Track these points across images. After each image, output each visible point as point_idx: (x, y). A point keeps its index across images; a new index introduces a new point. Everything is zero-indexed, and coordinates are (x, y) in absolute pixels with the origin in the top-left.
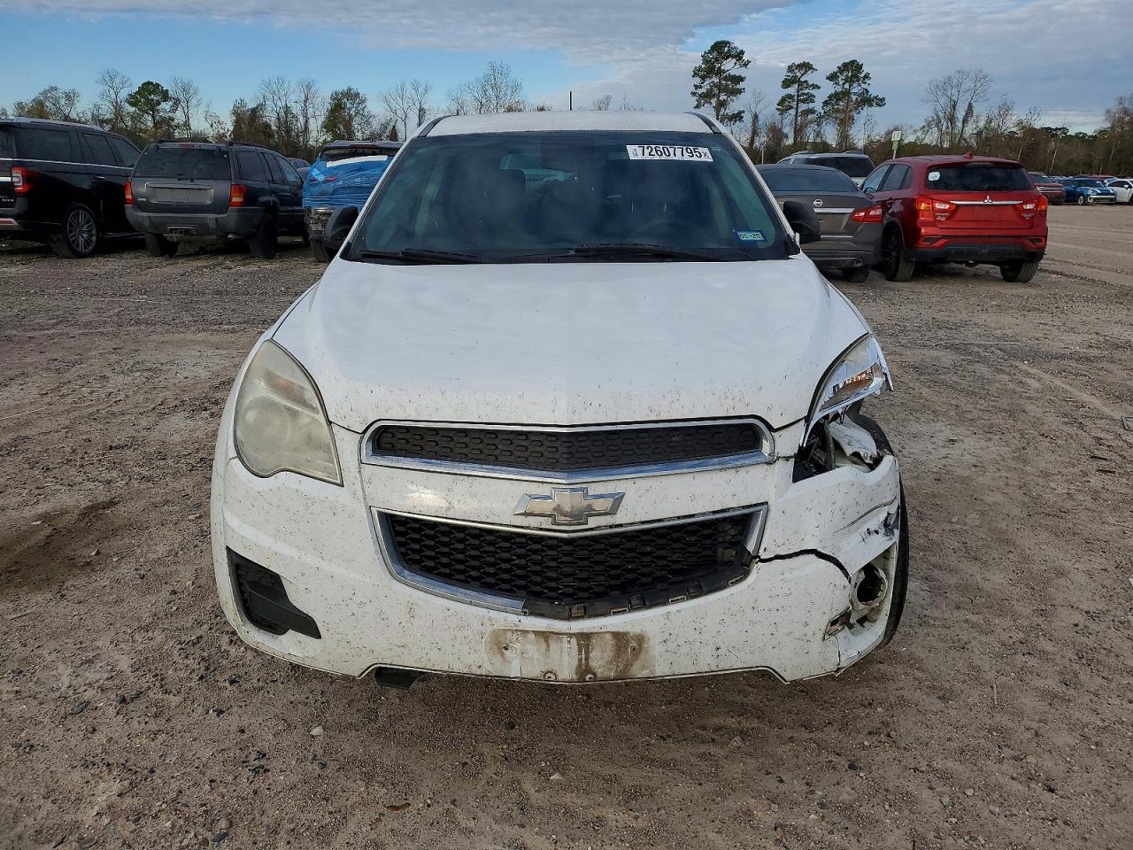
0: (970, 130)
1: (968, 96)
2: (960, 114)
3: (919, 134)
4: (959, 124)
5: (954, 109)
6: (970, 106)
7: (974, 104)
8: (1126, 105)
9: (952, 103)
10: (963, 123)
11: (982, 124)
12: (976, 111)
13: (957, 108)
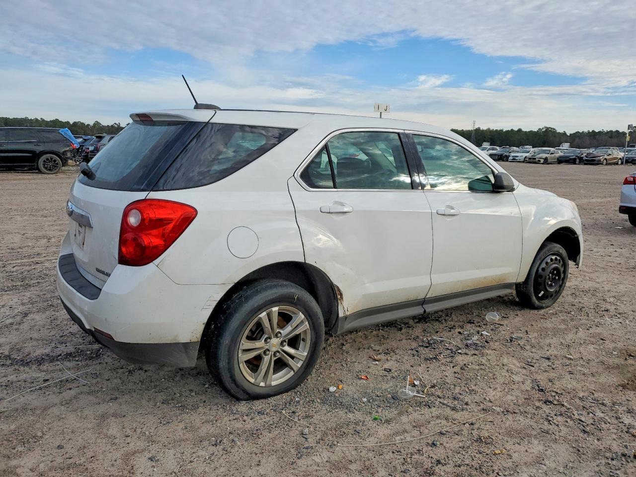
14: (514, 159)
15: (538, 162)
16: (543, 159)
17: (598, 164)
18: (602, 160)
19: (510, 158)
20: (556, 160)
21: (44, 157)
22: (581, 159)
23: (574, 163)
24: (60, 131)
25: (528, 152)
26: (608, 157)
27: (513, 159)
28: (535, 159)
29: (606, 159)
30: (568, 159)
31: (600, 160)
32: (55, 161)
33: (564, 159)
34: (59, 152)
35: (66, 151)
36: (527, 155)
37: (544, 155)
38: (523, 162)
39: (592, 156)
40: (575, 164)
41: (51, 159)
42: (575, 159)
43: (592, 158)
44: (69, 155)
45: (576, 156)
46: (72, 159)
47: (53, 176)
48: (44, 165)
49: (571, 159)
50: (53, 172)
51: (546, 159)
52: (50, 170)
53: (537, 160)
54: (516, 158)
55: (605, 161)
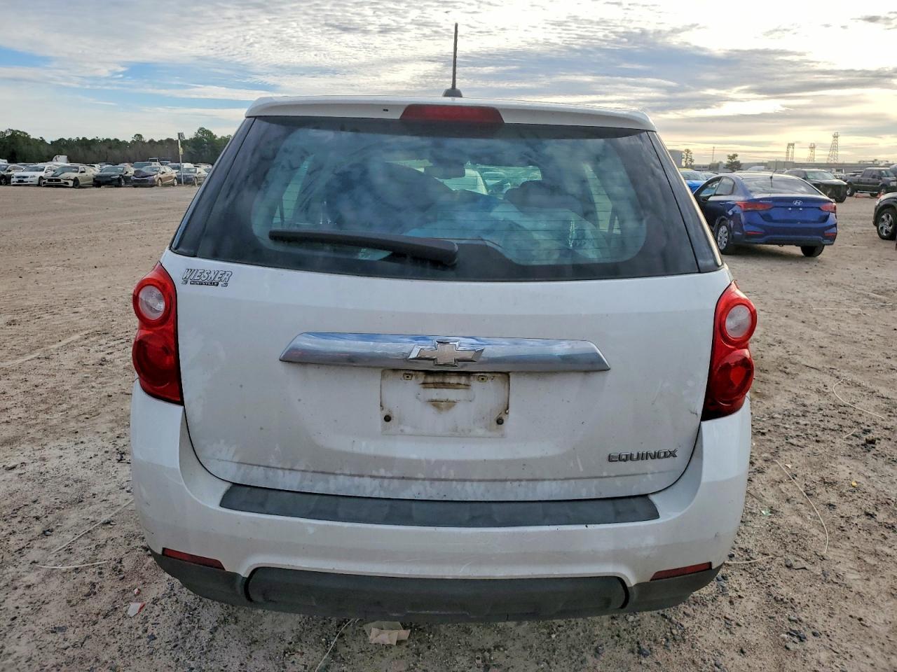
14: (22, 181)
15: (65, 186)
16: (72, 180)
17: (152, 186)
18: (156, 180)
19: (12, 180)
20: (91, 181)
22: (127, 179)
23: (119, 186)
25: (42, 170)
26: (161, 176)
27: (20, 181)
28: (59, 180)
29: (160, 178)
30: (109, 179)
31: (154, 181)
33: (104, 180)
36: (42, 174)
37: (73, 175)
38: (39, 185)
39: (141, 174)
40: (121, 186)
42: (119, 180)
43: (142, 177)
45: (120, 175)
49: (114, 180)
51: (76, 180)
53: (62, 181)
54: (25, 180)
55: (160, 182)
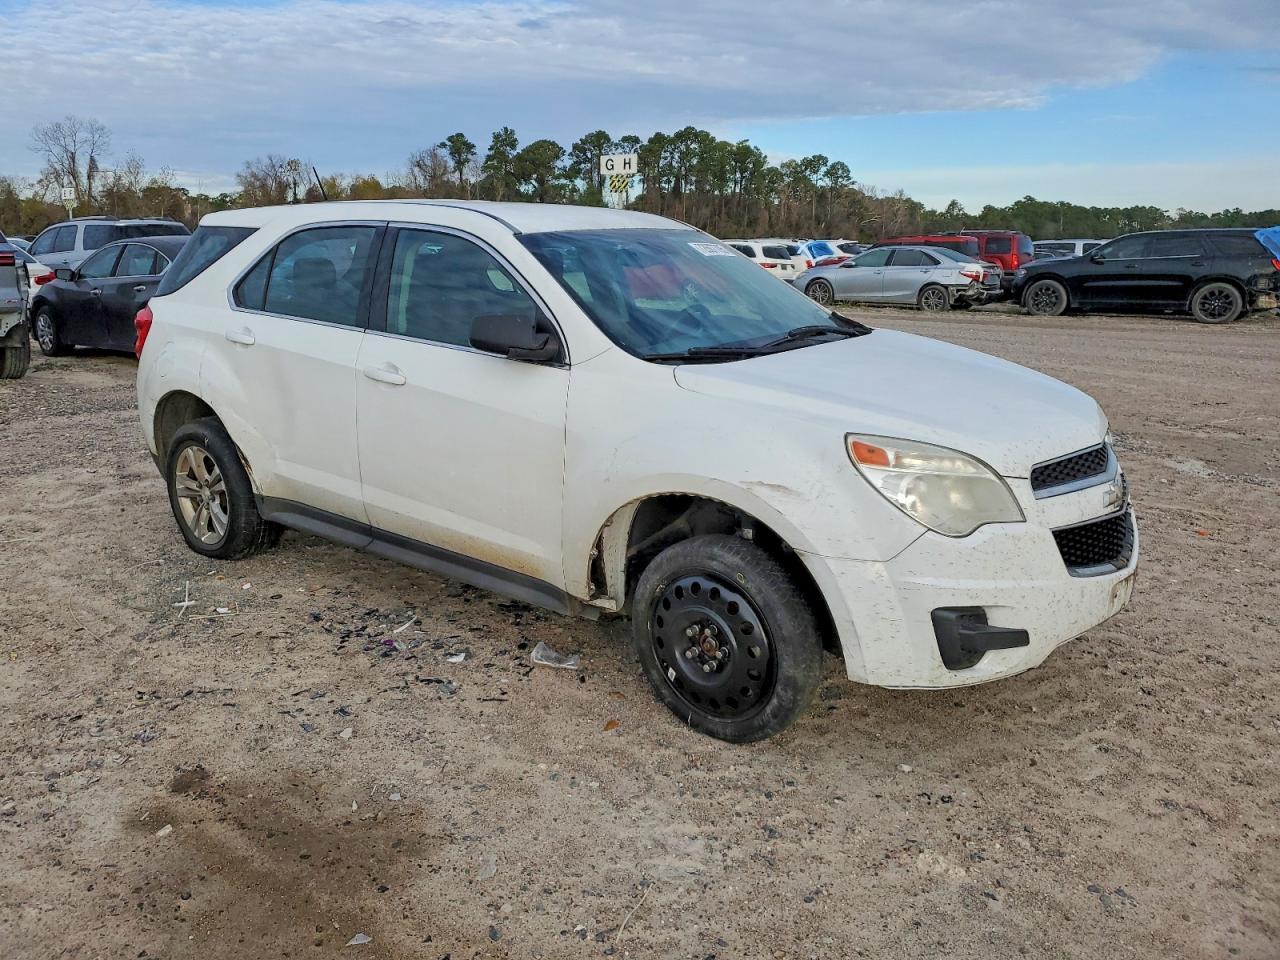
0: (98, 187)
1: (87, 148)
2: (83, 169)
3: (37, 188)
4: (84, 180)
5: (74, 162)
6: (92, 160)
7: (96, 158)
8: (254, 170)
9: (69, 154)
10: (89, 178)
11: (111, 180)
12: (101, 166)
13: (76, 160)
21: (1205, 290)
24: (1257, 235)
32: (1227, 297)
34: (1237, 278)
35: (1255, 276)
41: (1221, 292)
44: (1262, 284)
46: (1268, 294)
47: (1219, 327)
48: (1203, 304)
50: (1217, 320)
52: (1213, 315)
